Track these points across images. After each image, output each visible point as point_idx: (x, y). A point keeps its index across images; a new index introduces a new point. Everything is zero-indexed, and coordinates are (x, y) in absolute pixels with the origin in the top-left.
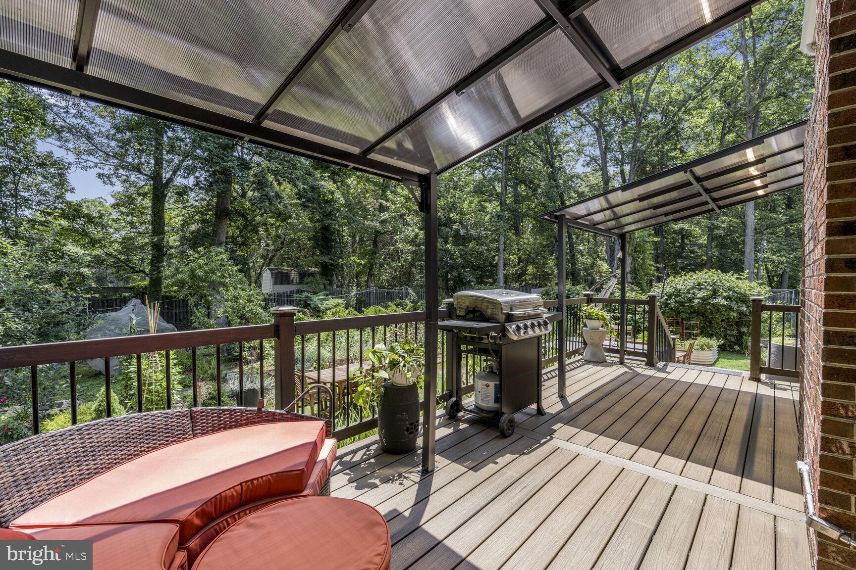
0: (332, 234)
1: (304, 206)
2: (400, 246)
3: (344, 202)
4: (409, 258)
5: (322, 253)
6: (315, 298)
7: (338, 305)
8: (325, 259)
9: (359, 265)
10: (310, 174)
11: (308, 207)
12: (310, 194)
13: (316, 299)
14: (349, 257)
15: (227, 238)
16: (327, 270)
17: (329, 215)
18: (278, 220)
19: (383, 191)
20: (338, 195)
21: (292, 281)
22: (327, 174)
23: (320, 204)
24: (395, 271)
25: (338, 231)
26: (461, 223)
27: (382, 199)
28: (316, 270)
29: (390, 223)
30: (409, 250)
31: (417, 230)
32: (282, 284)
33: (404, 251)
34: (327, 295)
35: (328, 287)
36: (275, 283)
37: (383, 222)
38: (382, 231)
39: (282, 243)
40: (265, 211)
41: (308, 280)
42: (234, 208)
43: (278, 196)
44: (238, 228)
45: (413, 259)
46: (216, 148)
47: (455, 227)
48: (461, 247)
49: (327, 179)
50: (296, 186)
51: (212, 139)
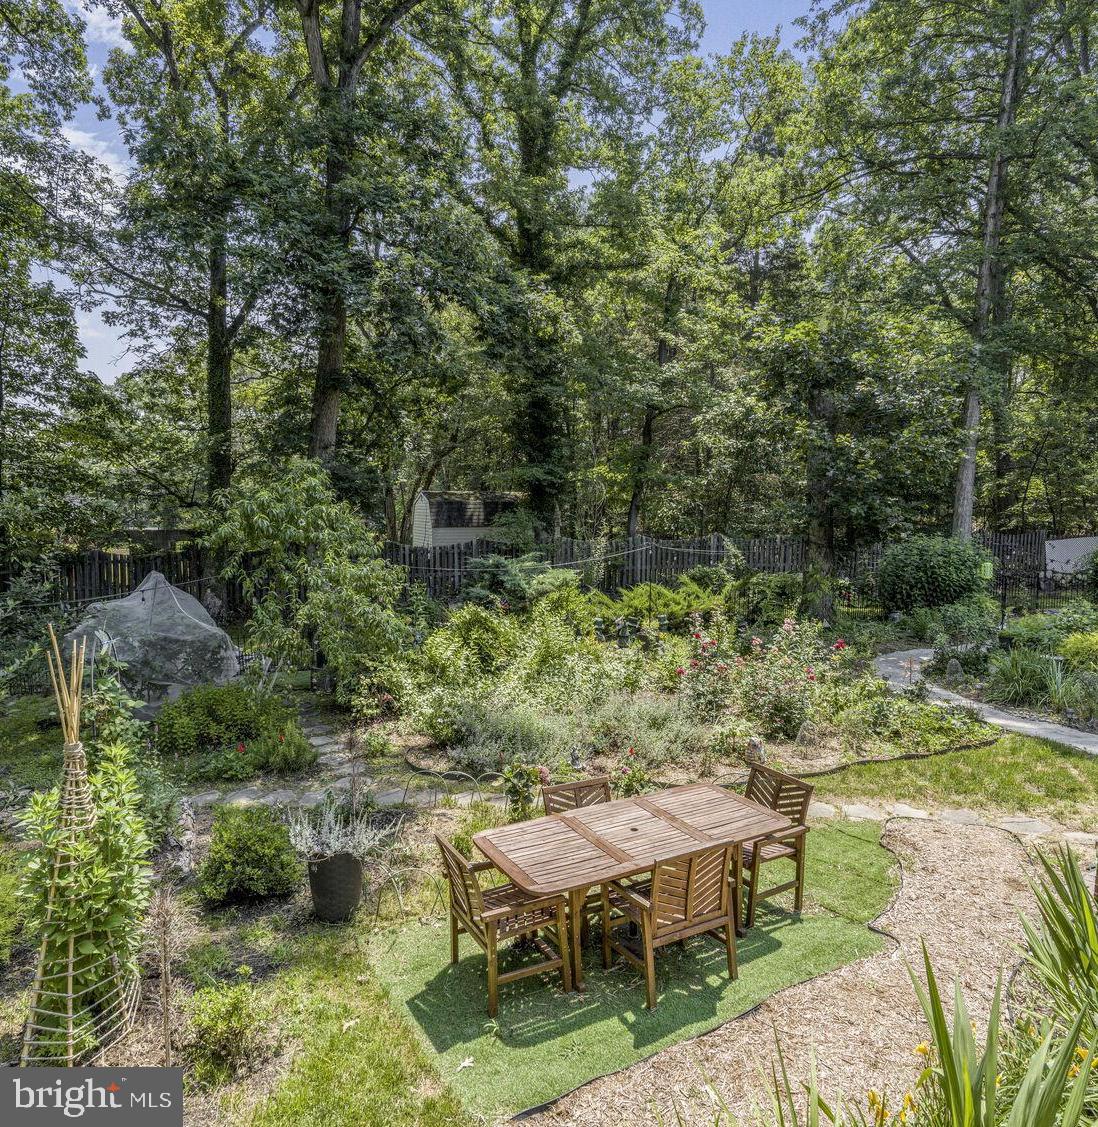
0: (553, 416)
1: (492, 355)
2: (705, 439)
3: (580, 340)
4: (728, 465)
5: (531, 460)
6: (514, 566)
7: (565, 584)
8: (538, 472)
9: (612, 484)
10: (506, 282)
11: (501, 356)
12: (505, 326)
13: (515, 570)
14: (590, 466)
15: (339, 433)
16: (541, 497)
17: (545, 373)
18: (440, 392)
19: (667, 310)
20: (567, 323)
21: (471, 519)
22: (544, 276)
23: (526, 348)
24: (692, 497)
25: (566, 410)
26: (880, 379)
27: (665, 330)
28: (519, 494)
29: (683, 387)
30: (727, 448)
31: (751, 400)
32: (450, 525)
33: (715, 452)
34: (541, 559)
35: (544, 535)
36: (437, 525)
37: (667, 385)
38: (665, 406)
39: (451, 438)
40: (415, 372)
41: (503, 520)
42: (352, 370)
43: (434, 335)
44: (363, 411)
45: (736, 469)
46: (307, 234)
47: (861, 387)
48: (878, 441)
49: (543, 287)
50: (474, 309)
51: (299, 216)
